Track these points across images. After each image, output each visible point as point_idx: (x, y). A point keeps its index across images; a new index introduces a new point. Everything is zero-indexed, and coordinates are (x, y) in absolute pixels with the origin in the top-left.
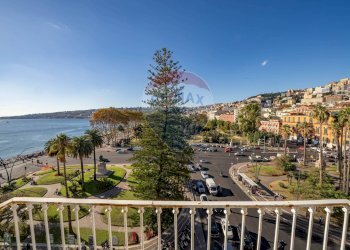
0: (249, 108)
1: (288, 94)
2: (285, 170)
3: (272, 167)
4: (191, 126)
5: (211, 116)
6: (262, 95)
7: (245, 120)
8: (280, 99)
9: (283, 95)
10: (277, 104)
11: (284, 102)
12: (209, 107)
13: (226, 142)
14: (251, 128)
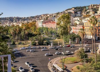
0: (63, 17)
1: (90, 8)
2: (82, 58)
3: (75, 58)
4: (22, 33)
5: (40, 24)
6: (75, 8)
7: (61, 27)
8: (86, 10)
9: (87, 8)
10: (84, 14)
11: (88, 13)
12: (38, 17)
13: (48, 44)
14: (65, 32)
